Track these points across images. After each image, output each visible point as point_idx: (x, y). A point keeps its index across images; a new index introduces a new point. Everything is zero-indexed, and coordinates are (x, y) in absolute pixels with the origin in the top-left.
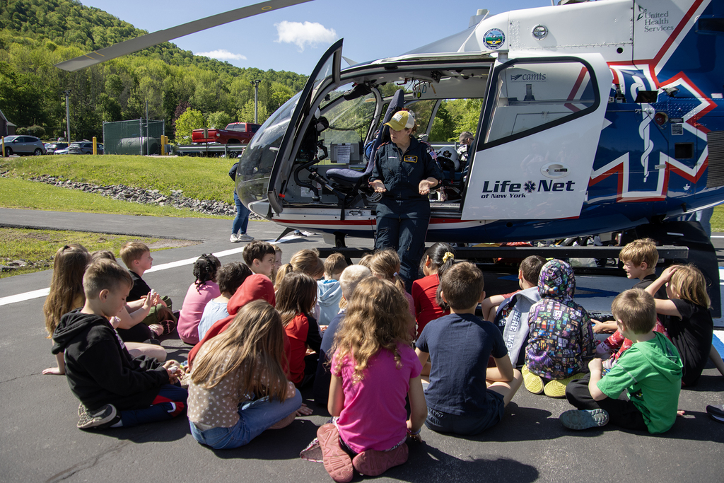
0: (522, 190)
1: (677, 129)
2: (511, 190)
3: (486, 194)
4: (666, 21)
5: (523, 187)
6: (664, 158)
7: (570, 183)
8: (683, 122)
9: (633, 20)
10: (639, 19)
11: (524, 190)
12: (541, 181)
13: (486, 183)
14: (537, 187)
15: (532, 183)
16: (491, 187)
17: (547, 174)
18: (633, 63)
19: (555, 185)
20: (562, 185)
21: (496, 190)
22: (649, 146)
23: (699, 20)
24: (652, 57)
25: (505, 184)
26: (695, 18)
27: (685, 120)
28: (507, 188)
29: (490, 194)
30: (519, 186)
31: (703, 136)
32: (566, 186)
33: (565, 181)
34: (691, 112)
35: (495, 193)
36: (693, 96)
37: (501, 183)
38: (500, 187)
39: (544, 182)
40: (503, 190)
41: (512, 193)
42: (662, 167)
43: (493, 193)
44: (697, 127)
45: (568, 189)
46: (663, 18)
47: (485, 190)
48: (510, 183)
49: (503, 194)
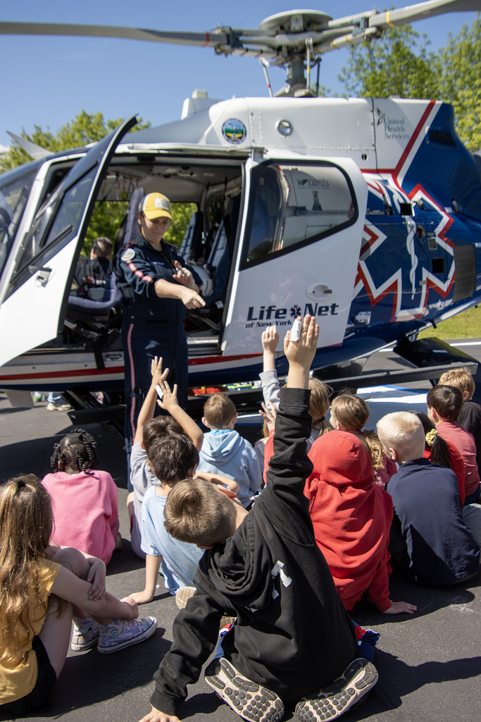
0: (288, 316)
1: (432, 243)
2: (277, 317)
3: (250, 322)
4: (403, 129)
5: (289, 312)
6: (426, 274)
7: (334, 306)
8: (435, 236)
9: (373, 124)
10: (379, 123)
11: (290, 316)
12: (307, 305)
13: (251, 310)
14: (302, 312)
15: (298, 307)
16: (256, 314)
17: (312, 296)
18: (377, 171)
19: (321, 308)
20: (327, 308)
21: (261, 317)
22: (415, 261)
23: (430, 131)
24: (393, 166)
25: (270, 310)
26: (426, 129)
27: (437, 234)
28: (273, 314)
29: (255, 322)
30: (285, 311)
31: (450, 250)
32: (330, 309)
33: (329, 305)
34: (439, 226)
35: (260, 321)
36: (435, 210)
37: (267, 308)
38: (265, 314)
39: (309, 306)
40: (269, 317)
41: (278, 320)
42: (424, 283)
43: (258, 321)
44: (446, 242)
45: (333, 313)
46: (400, 126)
47: (250, 317)
48: (276, 309)
49: (269, 321)
